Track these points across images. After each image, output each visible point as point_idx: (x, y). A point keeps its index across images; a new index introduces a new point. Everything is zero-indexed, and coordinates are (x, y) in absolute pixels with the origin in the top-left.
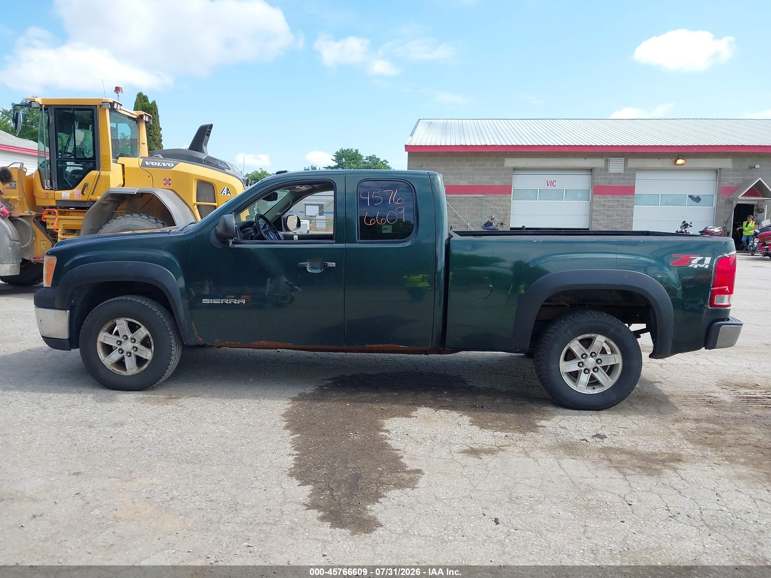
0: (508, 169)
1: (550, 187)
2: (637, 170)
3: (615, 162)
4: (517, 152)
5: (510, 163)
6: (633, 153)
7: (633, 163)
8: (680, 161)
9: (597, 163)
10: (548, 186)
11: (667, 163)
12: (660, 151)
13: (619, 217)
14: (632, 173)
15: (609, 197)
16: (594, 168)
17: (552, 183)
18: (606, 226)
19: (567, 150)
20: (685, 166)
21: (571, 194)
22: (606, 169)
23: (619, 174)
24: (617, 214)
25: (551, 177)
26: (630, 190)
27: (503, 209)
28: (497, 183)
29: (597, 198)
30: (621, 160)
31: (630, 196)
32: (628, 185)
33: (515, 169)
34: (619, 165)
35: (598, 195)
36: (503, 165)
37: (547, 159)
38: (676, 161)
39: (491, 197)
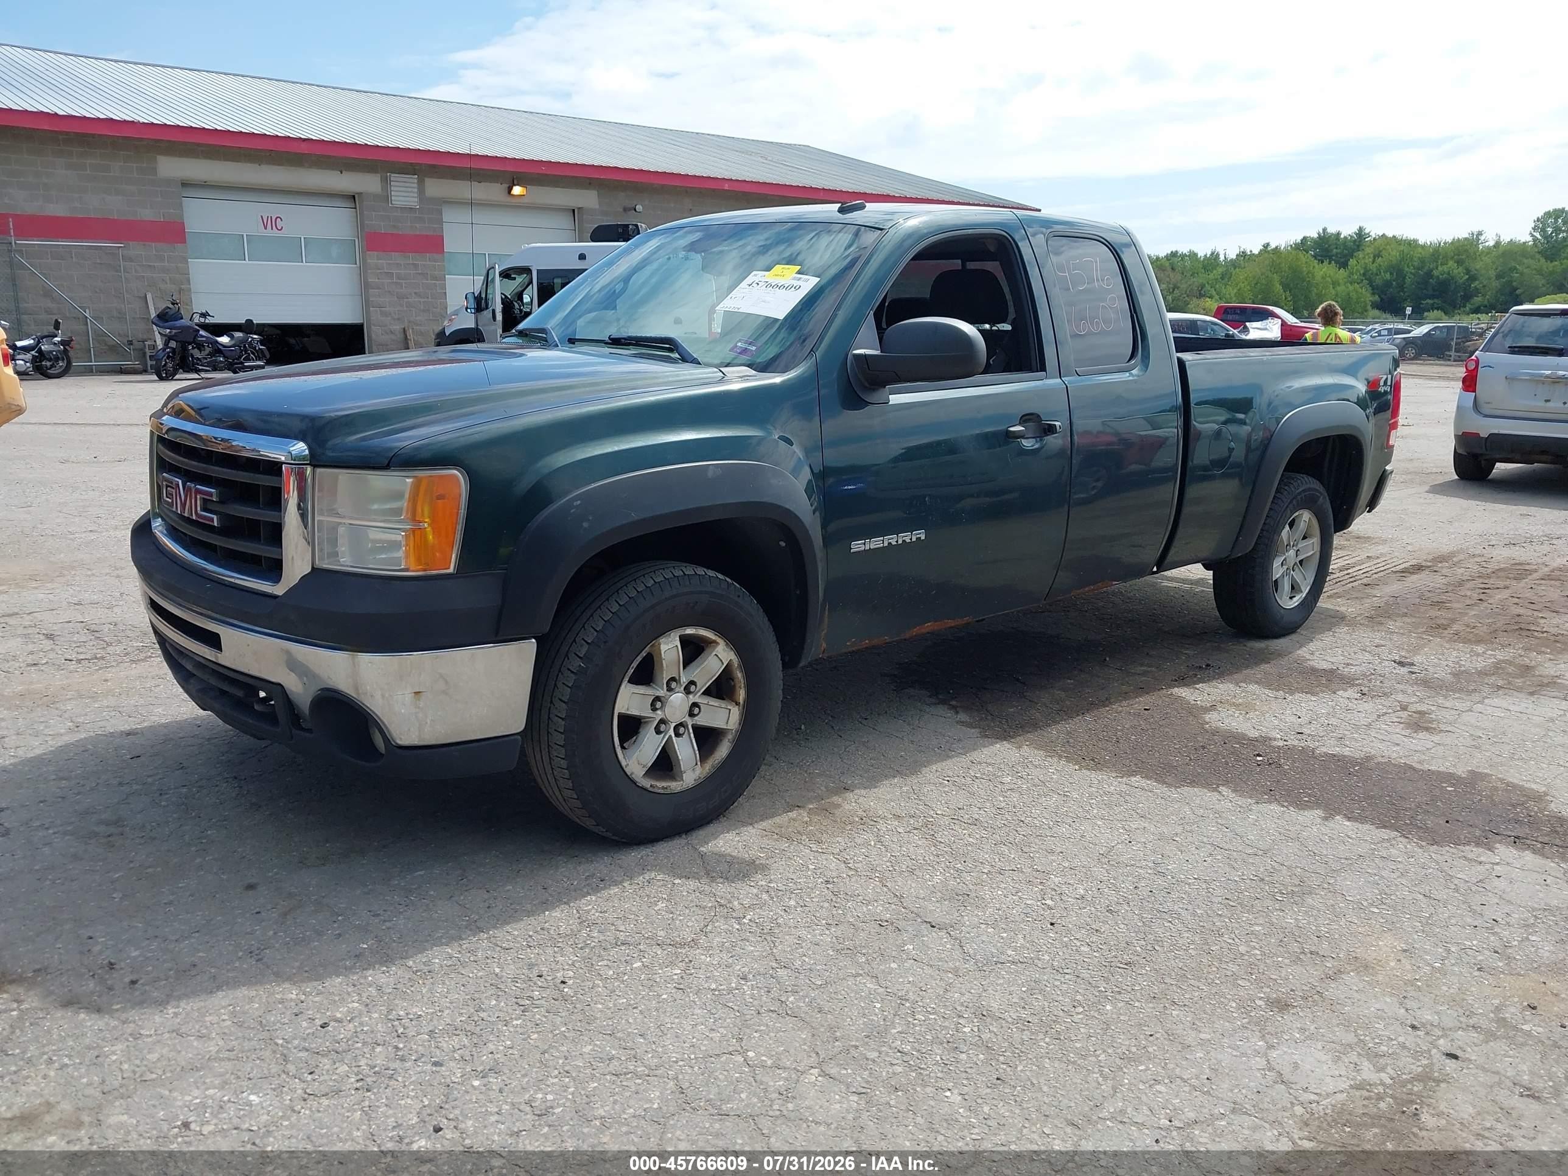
0: (169, 182)
1: (270, 232)
2: (444, 202)
3: (402, 184)
4: (185, 143)
5: (171, 167)
6: (434, 166)
7: (436, 188)
8: (517, 190)
9: (366, 183)
10: (266, 228)
11: (492, 191)
12: (485, 166)
13: (422, 300)
14: (434, 207)
15: (397, 258)
16: (360, 194)
17: (272, 222)
18: (398, 319)
19: (304, 149)
20: (525, 200)
21: (318, 249)
22: (386, 198)
23: (411, 209)
24: (415, 293)
25: (270, 209)
26: (434, 244)
27: (170, 278)
28: (147, 214)
29: (373, 258)
30: (411, 180)
31: (436, 256)
32: (430, 233)
33: (185, 184)
34: (410, 190)
35: (376, 253)
36: (154, 171)
37: (257, 165)
38: (510, 189)
39: (136, 249)
